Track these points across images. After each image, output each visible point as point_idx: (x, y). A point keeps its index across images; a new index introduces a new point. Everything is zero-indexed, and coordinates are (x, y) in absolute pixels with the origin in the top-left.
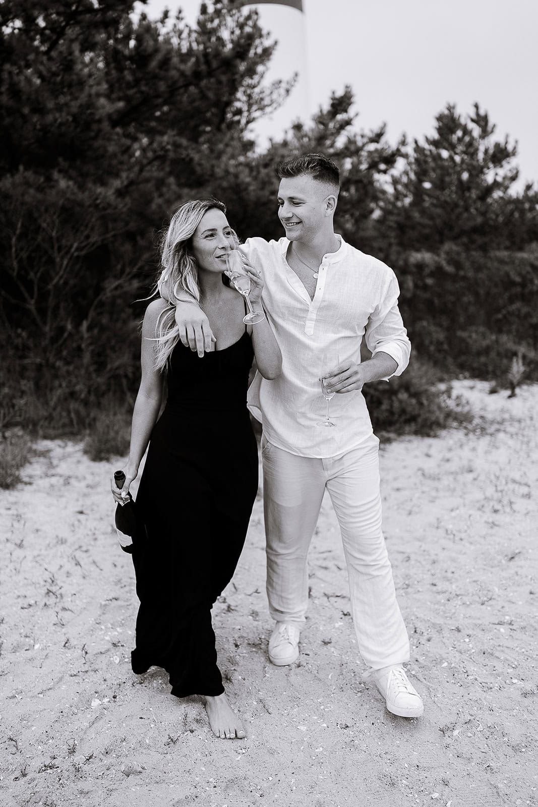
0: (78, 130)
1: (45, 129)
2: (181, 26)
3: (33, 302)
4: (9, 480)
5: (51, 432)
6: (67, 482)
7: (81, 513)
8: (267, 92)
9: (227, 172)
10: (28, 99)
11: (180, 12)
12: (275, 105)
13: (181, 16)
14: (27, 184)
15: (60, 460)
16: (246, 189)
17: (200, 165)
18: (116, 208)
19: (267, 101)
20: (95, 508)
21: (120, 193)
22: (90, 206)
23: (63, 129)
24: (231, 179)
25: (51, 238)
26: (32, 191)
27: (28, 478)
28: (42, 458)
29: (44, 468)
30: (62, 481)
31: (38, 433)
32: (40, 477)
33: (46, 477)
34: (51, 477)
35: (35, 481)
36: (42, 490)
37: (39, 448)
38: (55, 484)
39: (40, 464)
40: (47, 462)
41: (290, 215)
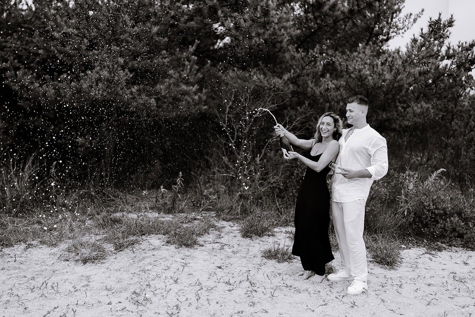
3: (233, 142)
4: (189, 242)
5: (228, 217)
6: (222, 248)
7: (220, 268)
8: (402, 21)
12: (406, 29)
15: (226, 234)
18: (282, 91)
19: (400, 25)
20: (229, 265)
27: (203, 243)
28: (217, 232)
29: (214, 238)
30: (220, 247)
31: (221, 217)
32: (209, 243)
33: (213, 243)
34: (215, 243)
35: (206, 244)
36: (207, 251)
37: (219, 225)
38: (216, 248)
39: (213, 235)
40: (218, 234)
41: (349, 115)
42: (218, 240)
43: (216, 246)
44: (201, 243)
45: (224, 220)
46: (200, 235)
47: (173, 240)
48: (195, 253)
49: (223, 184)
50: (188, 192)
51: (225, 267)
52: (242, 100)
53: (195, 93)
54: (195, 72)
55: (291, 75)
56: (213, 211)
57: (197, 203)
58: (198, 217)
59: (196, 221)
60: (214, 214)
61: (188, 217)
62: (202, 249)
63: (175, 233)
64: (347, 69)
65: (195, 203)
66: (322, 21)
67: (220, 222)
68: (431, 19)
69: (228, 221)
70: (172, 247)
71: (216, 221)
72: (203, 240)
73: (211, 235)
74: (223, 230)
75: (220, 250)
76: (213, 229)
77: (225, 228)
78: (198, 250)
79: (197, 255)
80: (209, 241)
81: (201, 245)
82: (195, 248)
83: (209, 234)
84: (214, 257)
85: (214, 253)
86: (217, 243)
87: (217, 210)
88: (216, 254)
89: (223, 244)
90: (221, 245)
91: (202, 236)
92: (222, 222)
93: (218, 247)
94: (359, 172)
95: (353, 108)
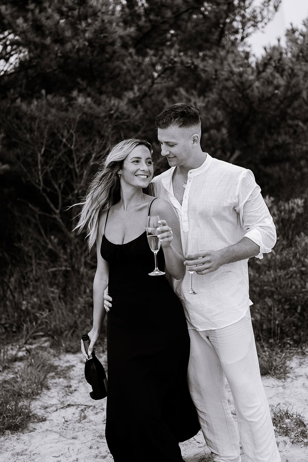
0: (95, 53)
1: (66, 56)
3: (58, 212)
4: (18, 420)
6: (83, 417)
8: (258, 10)
9: (232, 72)
10: (50, 33)
14: (50, 105)
16: (250, 86)
17: (205, 71)
18: (129, 117)
21: (133, 103)
22: (105, 117)
23: (81, 54)
24: (236, 78)
25: (70, 151)
26: (53, 111)
27: (42, 411)
28: (61, 380)
29: (61, 395)
30: (77, 415)
31: (62, 346)
32: (55, 409)
33: (62, 408)
34: (67, 407)
35: (49, 415)
36: (55, 430)
37: (61, 364)
38: (70, 418)
39: (57, 390)
40: (66, 385)
41: (168, 153)
42: (71, 399)
43: (70, 413)
44: (40, 413)
45: (68, 351)
46: (33, 395)
48: (33, 441)
49: (51, 285)
52: (64, 140)
55: (135, 94)
56: (43, 336)
57: (11, 326)
58: (20, 354)
59: (17, 363)
60: (45, 341)
62: (44, 428)
65: (7, 325)
67: (62, 357)
71: (55, 356)
72: (42, 406)
73: (53, 390)
74: (72, 373)
75: (79, 421)
76: (52, 374)
77: (74, 368)
78: (36, 431)
79: (38, 447)
80: (53, 405)
81: (41, 417)
82: (31, 429)
83: (48, 389)
84: (72, 441)
85: (71, 432)
86: (69, 405)
87: (49, 333)
88: (75, 434)
89: (83, 407)
90: (79, 409)
91: (38, 397)
92: (65, 356)
93: (74, 416)
94: (228, 251)
95: (173, 137)
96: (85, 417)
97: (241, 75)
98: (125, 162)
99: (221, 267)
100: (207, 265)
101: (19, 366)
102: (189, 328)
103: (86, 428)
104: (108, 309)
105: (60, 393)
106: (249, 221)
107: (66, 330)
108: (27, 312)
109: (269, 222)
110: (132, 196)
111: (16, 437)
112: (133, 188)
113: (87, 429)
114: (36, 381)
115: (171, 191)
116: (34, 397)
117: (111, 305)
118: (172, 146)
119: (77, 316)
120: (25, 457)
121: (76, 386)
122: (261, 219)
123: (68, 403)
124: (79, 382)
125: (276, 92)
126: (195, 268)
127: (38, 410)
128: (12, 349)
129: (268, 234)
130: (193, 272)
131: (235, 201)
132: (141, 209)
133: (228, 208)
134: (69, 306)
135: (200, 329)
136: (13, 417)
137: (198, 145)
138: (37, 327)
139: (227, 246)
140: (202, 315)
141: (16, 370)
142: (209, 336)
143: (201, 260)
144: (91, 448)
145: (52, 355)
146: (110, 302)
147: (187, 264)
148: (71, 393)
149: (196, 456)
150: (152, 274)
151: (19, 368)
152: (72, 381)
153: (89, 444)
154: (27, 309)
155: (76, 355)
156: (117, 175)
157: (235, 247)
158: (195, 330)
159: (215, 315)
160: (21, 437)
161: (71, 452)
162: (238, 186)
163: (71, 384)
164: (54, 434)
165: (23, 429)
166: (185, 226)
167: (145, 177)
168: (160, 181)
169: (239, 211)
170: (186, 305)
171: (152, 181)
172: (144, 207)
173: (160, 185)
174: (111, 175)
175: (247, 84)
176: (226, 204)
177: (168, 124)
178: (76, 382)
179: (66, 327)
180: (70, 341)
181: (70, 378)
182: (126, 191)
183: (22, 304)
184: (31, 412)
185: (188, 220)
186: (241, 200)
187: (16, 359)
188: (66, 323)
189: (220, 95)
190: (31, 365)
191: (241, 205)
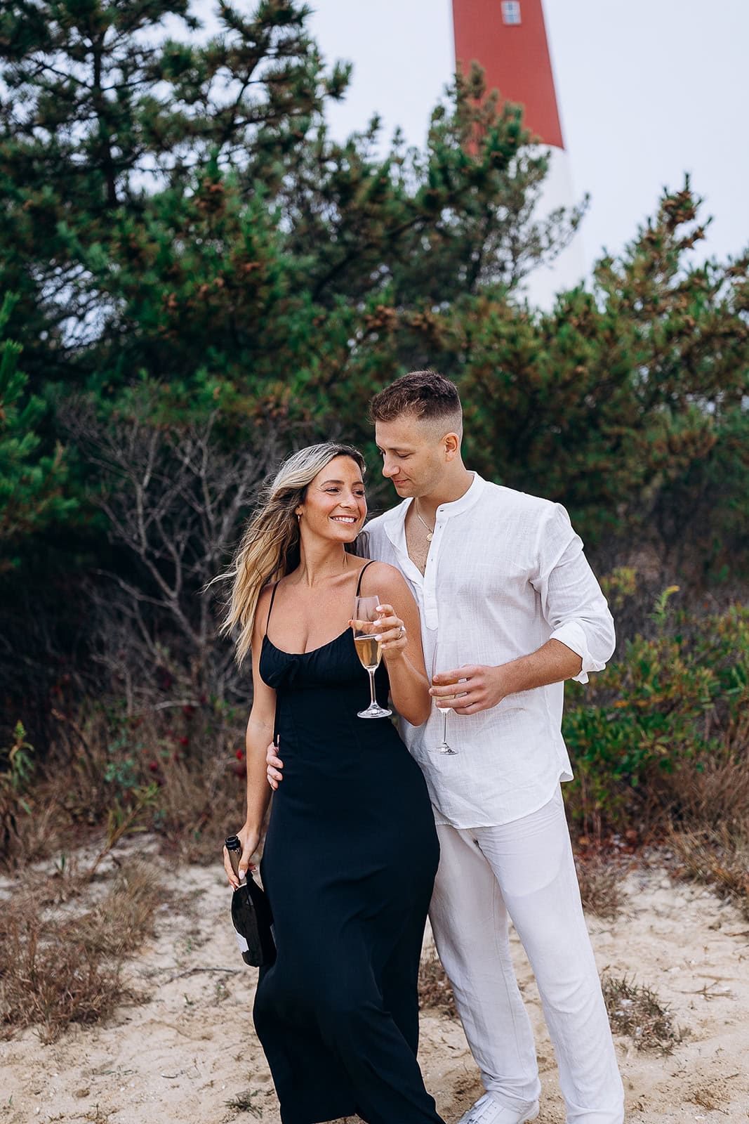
2: (401, 152)
3: (174, 595)
4: (96, 1002)
6: (223, 995)
8: (542, 228)
11: (398, 132)
12: (556, 247)
13: (400, 138)
19: (544, 242)
27: (143, 982)
28: (181, 918)
29: (180, 950)
30: (211, 990)
31: (181, 851)
32: (168, 978)
33: (182, 976)
34: (190, 974)
35: (157, 989)
36: (168, 1021)
37: (180, 888)
38: (198, 997)
39: (173, 939)
40: (190, 928)
41: (396, 471)
42: (199, 958)
43: (198, 986)
44: (138, 985)
45: (192, 862)
46: (125, 950)
47: (26, 1006)
48: (125, 1044)
49: (162, 733)
50: (48, 775)
51: (262, 1096)
52: (187, 460)
53: (32, 460)
54: (20, 393)
56: (145, 833)
57: (86, 812)
58: (103, 867)
59: (97, 886)
60: (150, 842)
61: (66, 876)
62: (147, 1018)
63: (33, 975)
64: (469, 341)
65: (77, 811)
66: (357, 233)
67: (181, 873)
68: (665, 190)
69: (205, 865)
70: (29, 1041)
71: (168, 871)
72: (142, 972)
73: (164, 940)
74: (201, 904)
75: (216, 1003)
76: (164, 907)
77: (205, 896)
78: (132, 1024)
79: (134, 1056)
80: (164, 970)
81: (140, 996)
82: (121, 1019)
83: (155, 937)
84: (202, 1044)
85: (200, 1025)
86: (196, 971)
87: (158, 826)
88: (208, 1029)
89: (222, 974)
90: (216, 978)
91: (135, 954)
92: (187, 871)
93: (206, 993)
94: (517, 667)
95: (406, 438)
96: (227, 995)
97: (513, 339)
98: (311, 490)
99: (504, 702)
100: (476, 696)
101: (99, 892)
102: (438, 822)
103: (228, 1017)
104: (274, 785)
105: (178, 944)
106: (559, 607)
107: (189, 821)
108: (117, 787)
109: (601, 607)
110: (325, 558)
111: (91, 1037)
112: (325, 542)
113: (232, 1020)
114: (132, 923)
115: (402, 547)
116: (127, 954)
117: (280, 776)
118: (404, 457)
119: (211, 794)
120: (107, 1078)
121: (208, 930)
122: (583, 603)
123: (193, 966)
124: (214, 924)
125: (580, 369)
126: (453, 701)
127: (135, 981)
128: (86, 857)
129: (599, 633)
130: (446, 710)
131: (533, 565)
132: (341, 583)
133: (518, 579)
134: (195, 775)
135: (461, 825)
136: (86, 996)
137: (456, 455)
138: (135, 816)
139: (515, 656)
140: (465, 796)
141: (94, 900)
142: (478, 837)
143: (463, 684)
144: (239, 1058)
145: (162, 869)
146: (278, 769)
147: (435, 694)
148: (200, 945)
149: (449, 1077)
150: (364, 715)
151: (99, 896)
152: (202, 921)
153: (235, 1051)
154: (115, 779)
155: (208, 870)
156: (294, 515)
157: (532, 660)
158: (451, 828)
159: (492, 797)
160: (101, 1037)
161: (200, 1066)
162: (538, 536)
163: (199, 927)
164: (167, 1028)
165: (105, 1019)
166: (430, 618)
167: (351, 520)
168: (382, 528)
169: (540, 588)
170: (433, 777)
171: (365, 529)
172: (349, 579)
173: (380, 537)
174: (283, 516)
175: (526, 356)
176: (513, 573)
177: (396, 413)
178: (209, 922)
179: (189, 814)
180: (198, 841)
181: (197, 915)
182: (311, 548)
183: (105, 771)
184: (121, 986)
185: (438, 604)
186: (544, 565)
187: (93, 877)
188: (189, 808)
189: (479, 377)
190: (122, 889)
191: (544, 575)
